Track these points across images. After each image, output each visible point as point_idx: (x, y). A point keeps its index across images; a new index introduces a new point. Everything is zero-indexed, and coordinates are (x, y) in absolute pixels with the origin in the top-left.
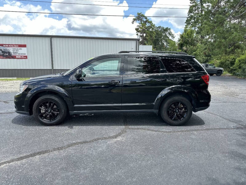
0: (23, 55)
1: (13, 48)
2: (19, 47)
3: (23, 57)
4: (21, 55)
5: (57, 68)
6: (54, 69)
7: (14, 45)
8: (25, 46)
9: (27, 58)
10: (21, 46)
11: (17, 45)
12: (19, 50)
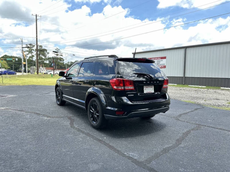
0: (163, 65)
1: (158, 60)
2: (161, 59)
3: (163, 67)
4: (161, 65)
5: (188, 76)
6: (185, 77)
7: (158, 58)
8: (165, 58)
9: (165, 68)
10: (162, 58)
11: (160, 58)
12: (161, 61)
